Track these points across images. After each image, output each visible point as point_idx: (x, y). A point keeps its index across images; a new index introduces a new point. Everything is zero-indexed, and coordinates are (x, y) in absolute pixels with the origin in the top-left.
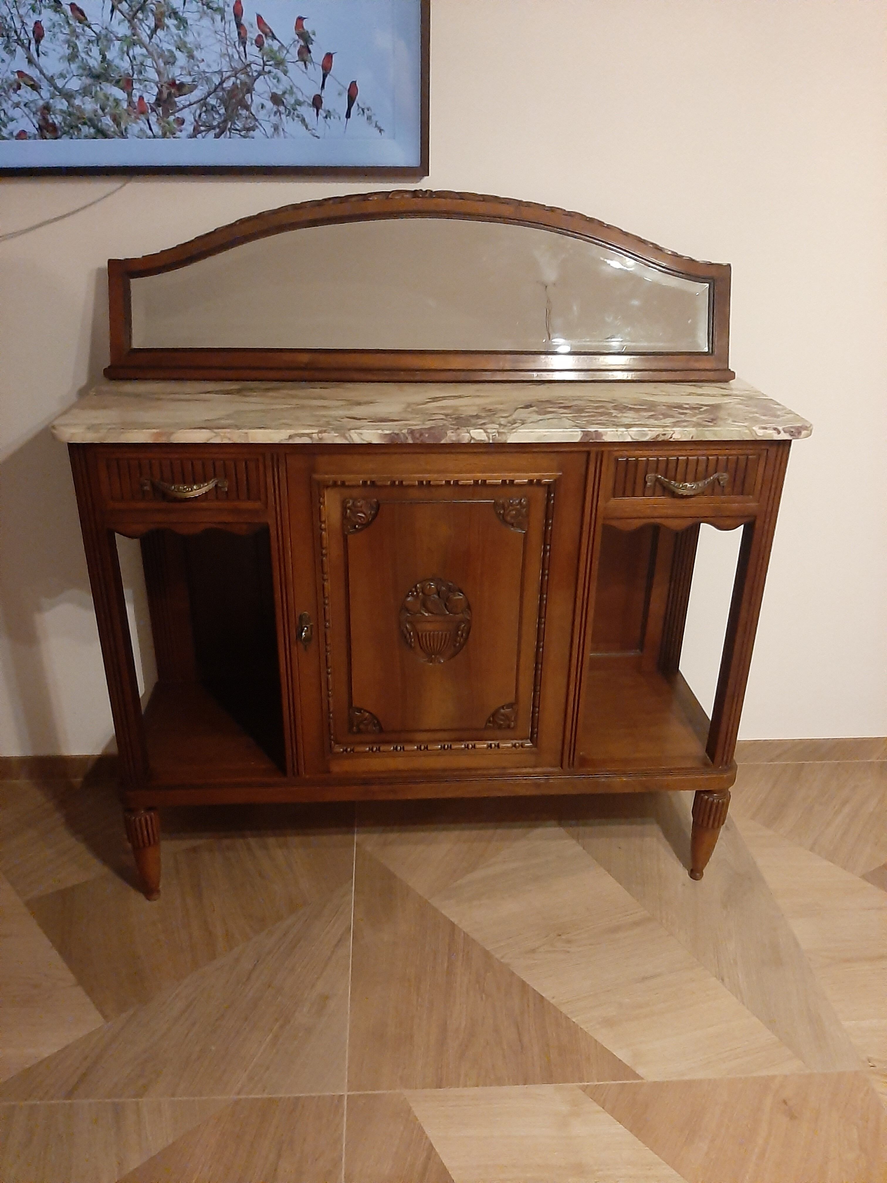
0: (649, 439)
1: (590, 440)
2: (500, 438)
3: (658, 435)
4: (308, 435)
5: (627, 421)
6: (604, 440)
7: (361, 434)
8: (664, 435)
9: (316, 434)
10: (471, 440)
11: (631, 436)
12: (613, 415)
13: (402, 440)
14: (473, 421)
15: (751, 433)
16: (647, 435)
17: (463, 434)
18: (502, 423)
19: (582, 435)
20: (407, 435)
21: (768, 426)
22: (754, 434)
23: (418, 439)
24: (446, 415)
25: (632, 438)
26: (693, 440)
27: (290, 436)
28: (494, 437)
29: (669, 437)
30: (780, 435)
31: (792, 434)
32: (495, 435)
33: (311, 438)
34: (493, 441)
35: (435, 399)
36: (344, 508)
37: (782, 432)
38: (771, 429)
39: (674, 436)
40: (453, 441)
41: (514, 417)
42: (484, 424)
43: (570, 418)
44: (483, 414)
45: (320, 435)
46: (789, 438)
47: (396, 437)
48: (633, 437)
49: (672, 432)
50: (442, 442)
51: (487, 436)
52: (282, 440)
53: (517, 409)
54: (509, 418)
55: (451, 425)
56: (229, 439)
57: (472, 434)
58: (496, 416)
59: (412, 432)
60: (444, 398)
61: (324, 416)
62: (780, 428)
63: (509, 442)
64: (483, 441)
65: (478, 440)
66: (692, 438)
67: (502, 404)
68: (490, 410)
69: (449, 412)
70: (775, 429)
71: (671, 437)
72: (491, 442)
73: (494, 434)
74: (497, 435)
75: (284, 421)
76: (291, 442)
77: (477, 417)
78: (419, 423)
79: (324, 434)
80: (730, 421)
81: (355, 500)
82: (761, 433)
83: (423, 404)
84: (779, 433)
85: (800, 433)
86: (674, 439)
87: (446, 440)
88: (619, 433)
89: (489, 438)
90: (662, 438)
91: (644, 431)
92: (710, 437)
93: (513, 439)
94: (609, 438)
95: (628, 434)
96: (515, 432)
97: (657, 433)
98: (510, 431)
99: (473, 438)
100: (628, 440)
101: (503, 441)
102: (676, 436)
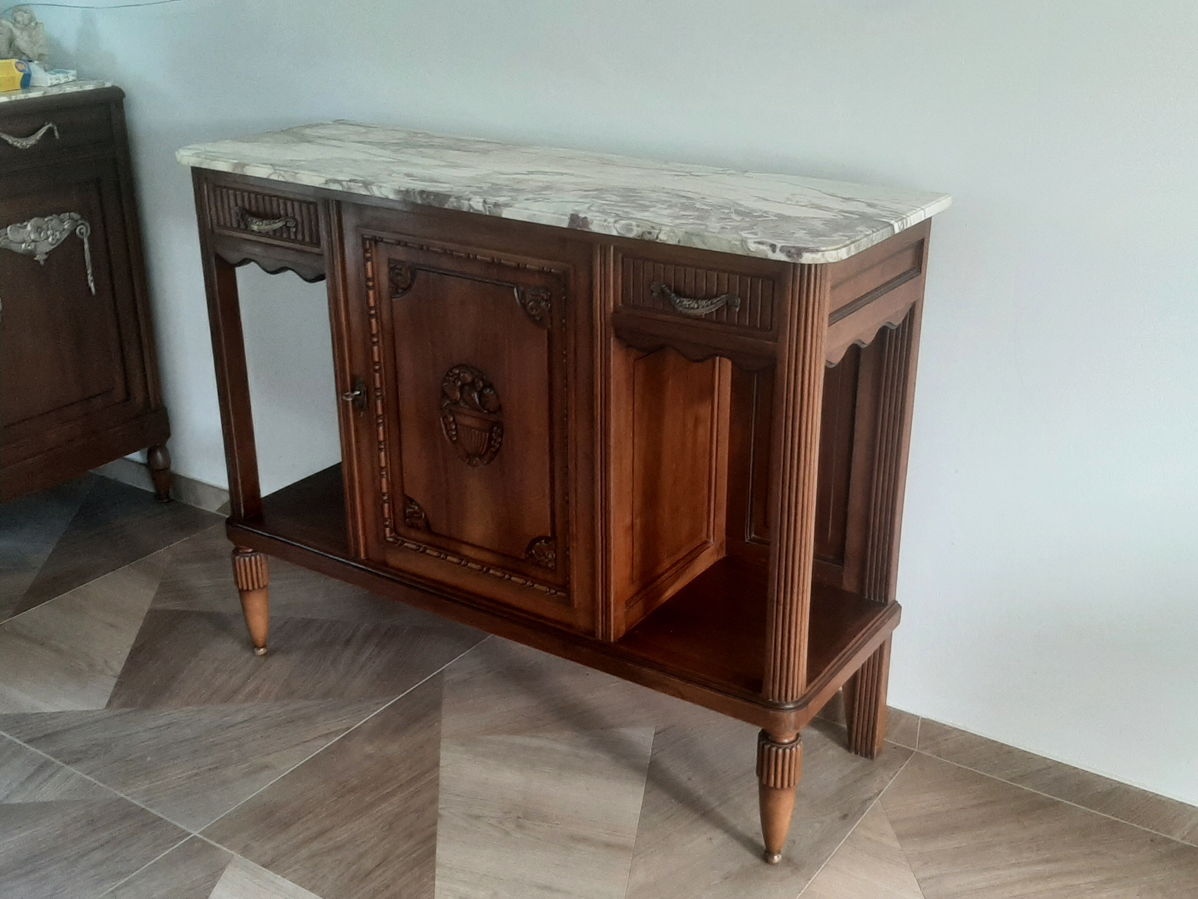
0: (636, 235)
1: (577, 227)
2: (494, 210)
3: (645, 233)
4: (339, 182)
6: (590, 229)
7: (381, 189)
8: (650, 233)
10: (470, 209)
11: (617, 230)
13: (413, 199)
15: (742, 246)
16: (633, 230)
17: (463, 201)
18: (520, 198)
19: (570, 221)
20: (416, 194)
21: (770, 241)
22: (745, 247)
23: (425, 199)
25: (619, 233)
26: (681, 244)
27: (326, 181)
28: (490, 209)
29: (656, 237)
30: (777, 254)
31: (789, 254)
32: (492, 208)
33: (342, 185)
34: (488, 213)
37: (777, 250)
38: (768, 244)
39: (660, 237)
40: (454, 207)
42: (502, 196)
45: (349, 183)
47: (407, 194)
48: (619, 231)
49: (658, 231)
50: (445, 207)
51: (485, 206)
52: (321, 184)
57: (471, 203)
61: (390, 170)
62: (779, 246)
64: (480, 211)
65: (476, 210)
66: (679, 242)
69: (507, 183)
70: (774, 246)
73: (491, 206)
75: (346, 169)
76: (326, 187)
82: (755, 248)
84: (774, 251)
85: (799, 255)
86: (661, 240)
87: (449, 205)
88: (605, 224)
89: (485, 209)
90: (647, 237)
91: (631, 225)
92: (698, 244)
93: (507, 214)
94: (595, 228)
95: (614, 226)
96: (511, 207)
97: (644, 230)
98: (507, 205)
99: (473, 209)
100: (615, 233)
101: (497, 215)
102: (663, 237)
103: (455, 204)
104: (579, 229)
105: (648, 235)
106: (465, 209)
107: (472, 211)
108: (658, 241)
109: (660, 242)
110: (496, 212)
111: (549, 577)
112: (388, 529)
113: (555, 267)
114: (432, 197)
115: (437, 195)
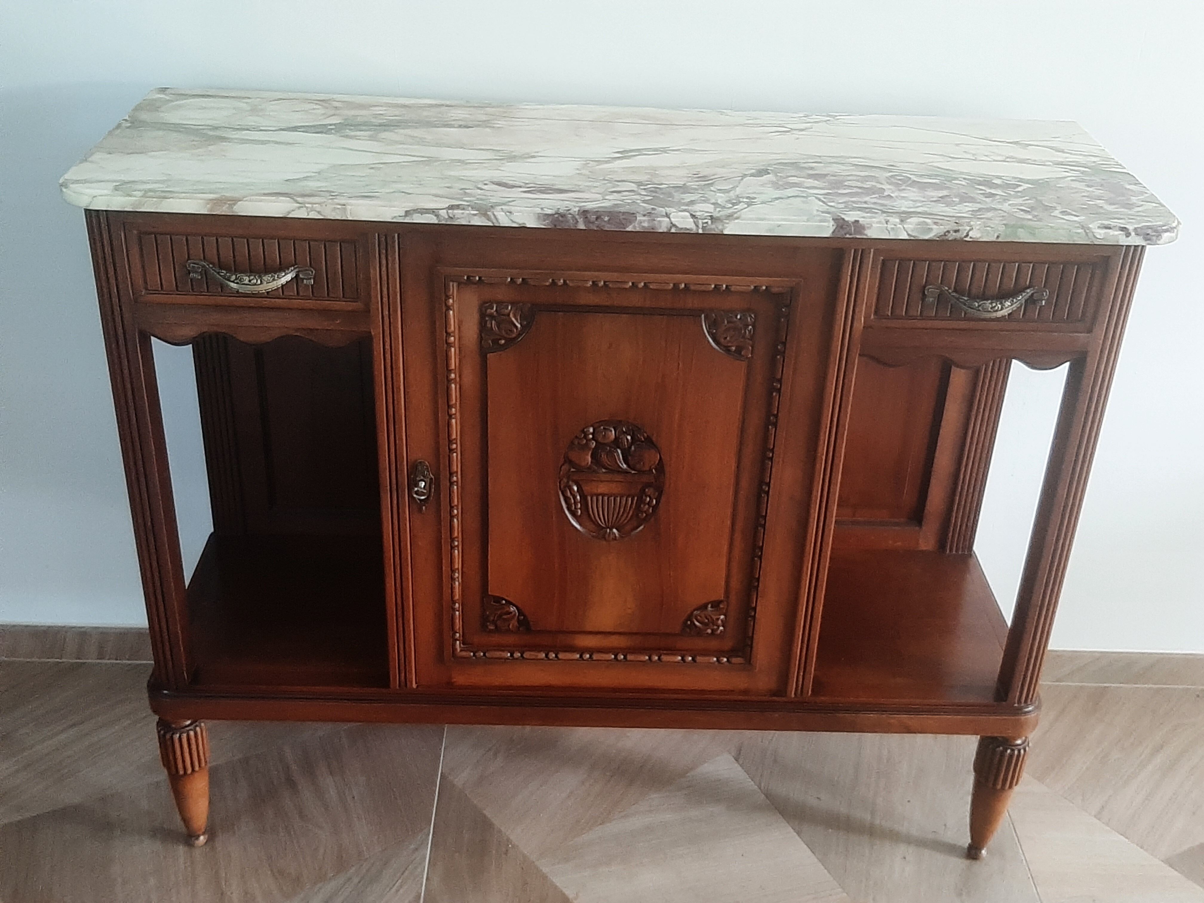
0: (935, 236)
1: (846, 234)
2: (713, 226)
3: (948, 232)
4: (433, 211)
5: (904, 206)
6: (866, 235)
7: (510, 212)
8: (956, 231)
9: (445, 211)
10: (671, 228)
11: (907, 232)
12: (886, 194)
13: (571, 224)
14: (677, 196)
15: (1087, 234)
16: (931, 230)
17: (659, 219)
18: (719, 202)
19: (834, 227)
20: (577, 217)
21: (1111, 223)
22: (1090, 235)
23: (593, 223)
24: (639, 184)
25: (909, 235)
26: (1000, 240)
27: (406, 212)
28: (704, 225)
29: (965, 234)
30: (1130, 238)
31: (1147, 237)
32: (707, 223)
33: (437, 216)
34: (703, 231)
35: (625, 154)
36: (483, 315)
37: (1133, 234)
38: (1117, 228)
39: (971, 234)
40: (643, 227)
41: (738, 191)
42: (692, 202)
43: (821, 197)
44: (693, 185)
45: (450, 211)
46: (1143, 243)
47: (561, 218)
48: (910, 233)
49: (968, 228)
50: (628, 229)
51: (694, 222)
52: (395, 217)
53: (745, 176)
54: (732, 194)
55: (644, 201)
56: (319, 212)
57: (672, 220)
58: (712, 188)
59: (585, 213)
60: (640, 152)
61: (459, 179)
62: (1131, 228)
63: (726, 232)
64: (688, 229)
65: (682, 229)
66: (998, 237)
67: (723, 167)
68: (704, 178)
69: (643, 178)
70: (1123, 229)
71: (967, 235)
72: (700, 231)
73: (706, 221)
74: (710, 222)
75: (399, 186)
76: (407, 220)
77: (684, 189)
78: (599, 197)
79: (455, 211)
80: (1056, 213)
81: (499, 303)
82: (1100, 234)
83: (607, 162)
84: (1128, 235)
85: (1159, 236)
86: (971, 238)
87: (635, 227)
88: (890, 226)
89: (697, 226)
90: (951, 236)
91: (927, 224)
92: (1024, 237)
93: (731, 229)
94: (872, 233)
95: (904, 228)
96: (737, 218)
97: (948, 228)
98: (730, 217)
99: (674, 225)
100: (904, 236)
101: (718, 232)
102: (975, 235)
103: (646, 224)
104: (848, 236)
105: (954, 234)
106: (663, 229)
107: (673, 230)
108: (967, 239)
109: (971, 240)
110: (715, 228)
111: (714, 644)
112: (458, 642)
113: (778, 284)
114: (606, 219)
115: (613, 214)
